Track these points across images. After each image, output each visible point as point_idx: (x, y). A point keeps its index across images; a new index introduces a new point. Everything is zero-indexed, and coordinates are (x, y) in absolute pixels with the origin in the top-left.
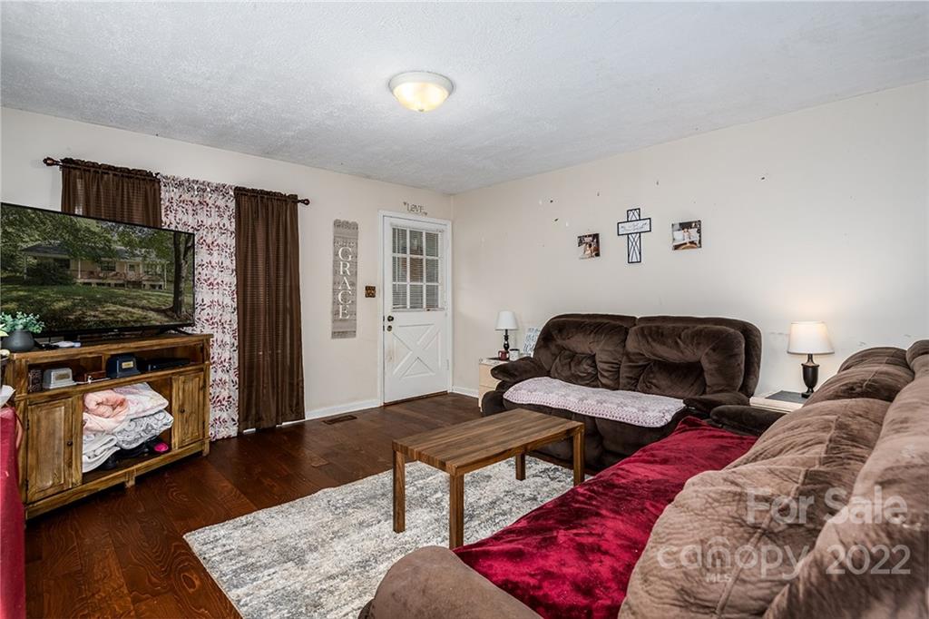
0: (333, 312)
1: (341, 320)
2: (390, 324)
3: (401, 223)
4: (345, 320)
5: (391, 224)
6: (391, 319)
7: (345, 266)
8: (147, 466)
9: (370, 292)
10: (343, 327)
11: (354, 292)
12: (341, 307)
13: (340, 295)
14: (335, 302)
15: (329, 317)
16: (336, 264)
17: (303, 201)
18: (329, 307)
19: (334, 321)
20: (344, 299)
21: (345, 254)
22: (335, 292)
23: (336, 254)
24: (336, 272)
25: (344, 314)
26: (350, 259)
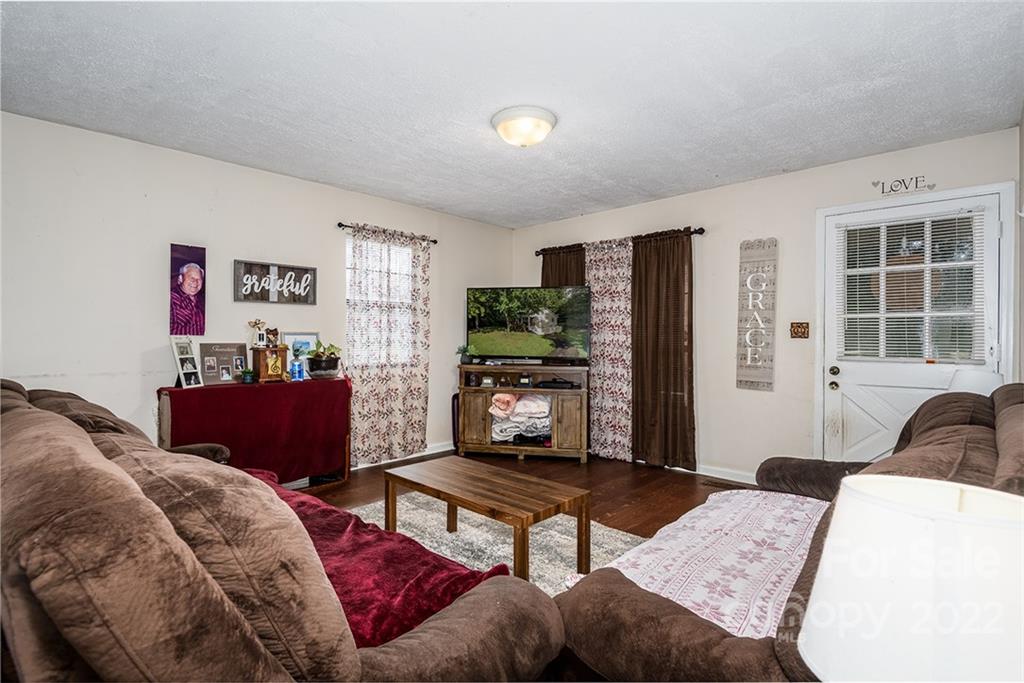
0: (738, 355)
1: (749, 366)
2: (834, 378)
3: (861, 220)
4: (757, 367)
5: (838, 227)
6: (835, 371)
7: (755, 297)
8: (532, 451)
9: (800, 330)
10: (752, 376)
11: (772, 331)
12: (749, 349)
13: (748, 334)
14: (741, 345)
15: (734, 363)
16: (743, 297)
17: (696, 232)
18: (733, 350)
19: (740, 367)
20: (755, 340)
21: (756, 283)
22: (741, 332)
23: (743, 284)
24: (742, 307)
25: (754, 360)
26: (764, 288)
